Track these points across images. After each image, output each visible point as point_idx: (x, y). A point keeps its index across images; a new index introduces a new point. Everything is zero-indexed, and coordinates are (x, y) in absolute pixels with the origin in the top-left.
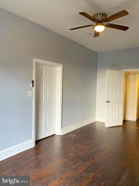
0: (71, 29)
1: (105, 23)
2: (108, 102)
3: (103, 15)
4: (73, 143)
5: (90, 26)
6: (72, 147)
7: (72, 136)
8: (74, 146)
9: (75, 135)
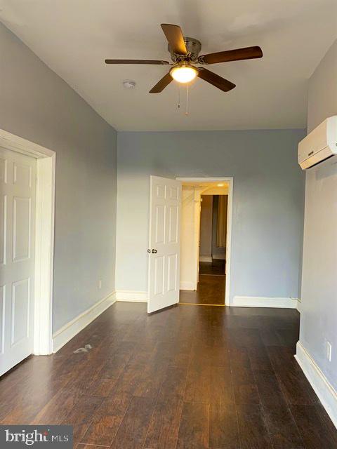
0: (108, 62)
1: (199, 65)
2: (154, 251)
3: (194, 44)
4: (99, 369)
5: (162, 64)
6: (106, 380)
7: (84, 350)
8: (108, 376)
9: (89, 346)
